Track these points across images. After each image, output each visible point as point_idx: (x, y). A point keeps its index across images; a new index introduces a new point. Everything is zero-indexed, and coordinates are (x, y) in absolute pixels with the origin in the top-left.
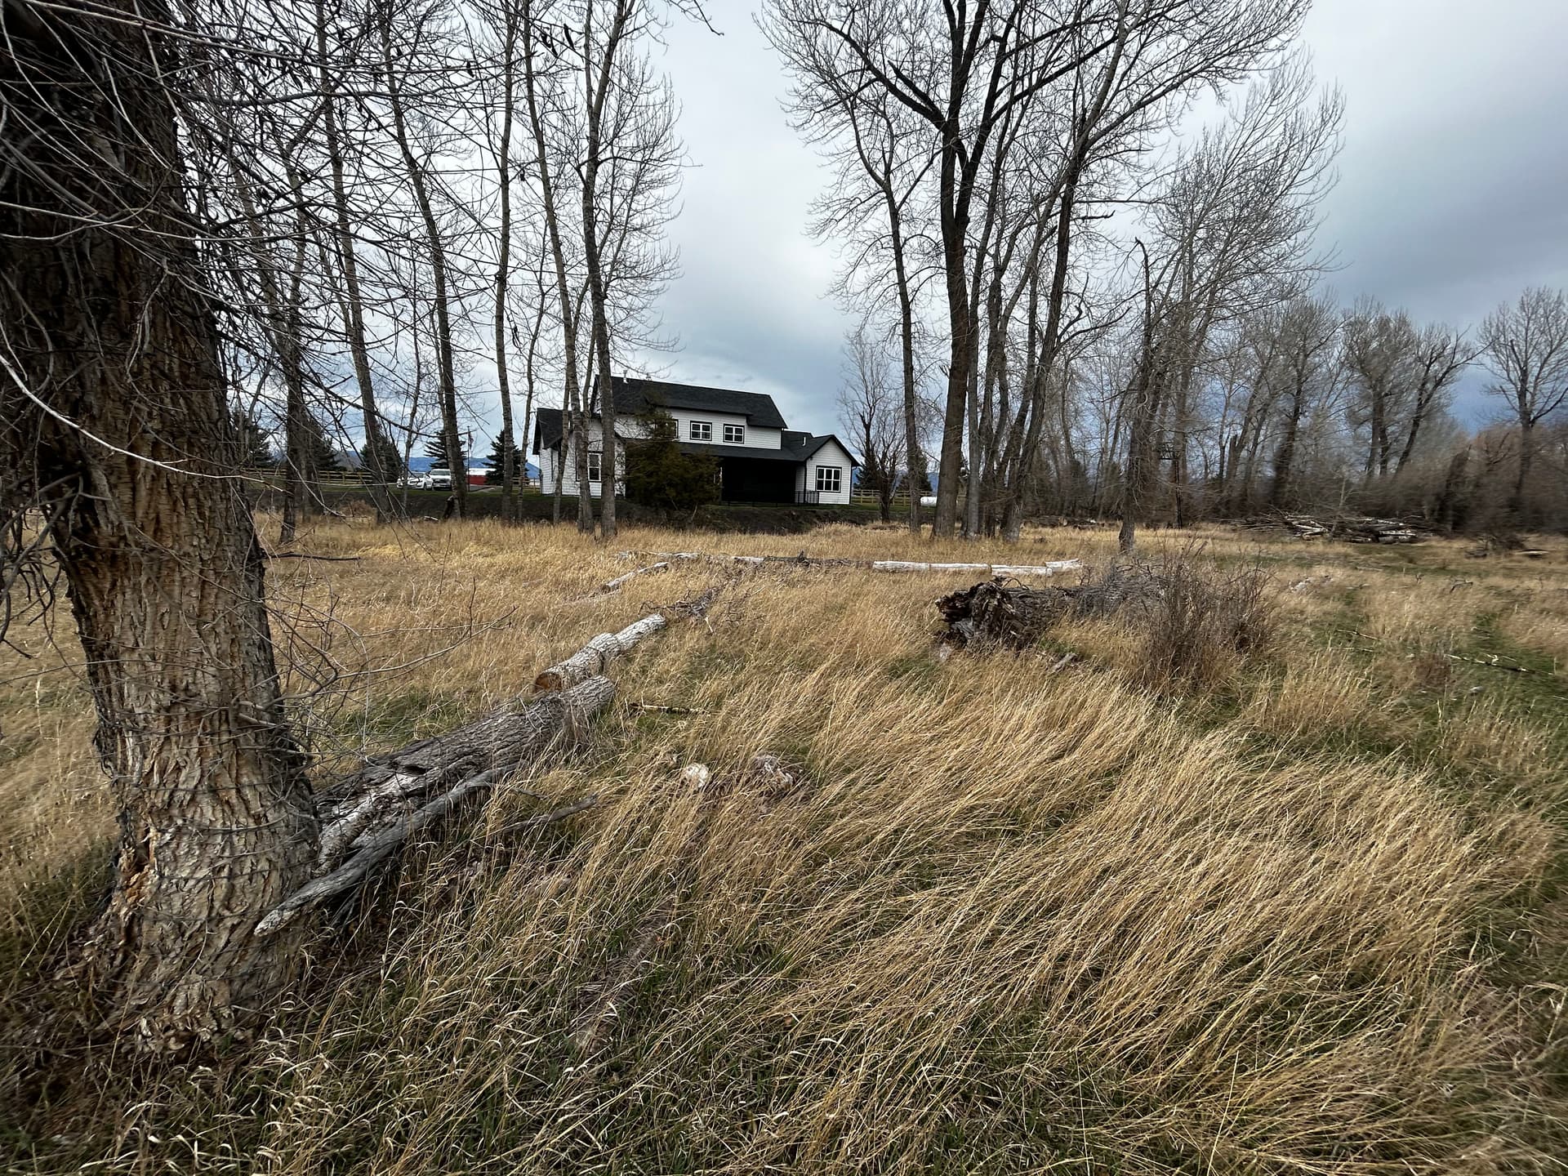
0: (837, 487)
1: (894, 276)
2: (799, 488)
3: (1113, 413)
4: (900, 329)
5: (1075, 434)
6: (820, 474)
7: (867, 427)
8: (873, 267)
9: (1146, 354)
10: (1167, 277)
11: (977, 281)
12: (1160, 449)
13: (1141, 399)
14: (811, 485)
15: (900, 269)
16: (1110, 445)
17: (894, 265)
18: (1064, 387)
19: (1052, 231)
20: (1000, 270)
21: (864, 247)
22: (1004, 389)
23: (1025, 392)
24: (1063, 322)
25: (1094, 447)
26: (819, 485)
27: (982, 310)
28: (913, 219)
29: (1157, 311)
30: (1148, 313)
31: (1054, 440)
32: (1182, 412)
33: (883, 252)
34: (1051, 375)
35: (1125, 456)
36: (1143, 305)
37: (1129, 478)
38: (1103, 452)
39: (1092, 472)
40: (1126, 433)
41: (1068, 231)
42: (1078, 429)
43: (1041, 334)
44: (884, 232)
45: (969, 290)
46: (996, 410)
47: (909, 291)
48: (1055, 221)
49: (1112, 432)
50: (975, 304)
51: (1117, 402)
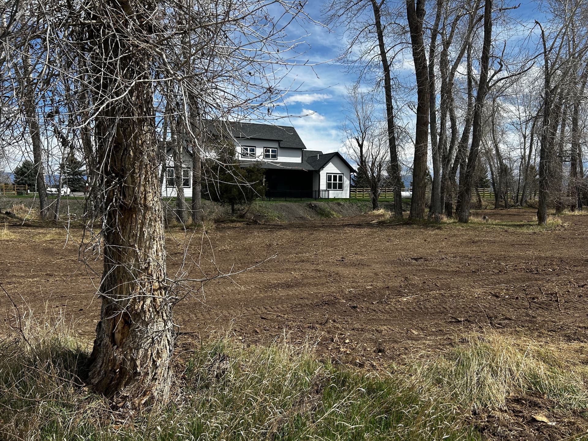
0: (341, 187)
1: (378, 50)
2: (315, 188)
3: (528, 132)
4: (383, 83)
5: (501, 146)
6: (329, 178)
7: (361, 146)
8: (364, 45)
9: (546, 93)
10: (557, 44)
11: (432, 51)
12: (561, 155)
13: (545, 122)
14: (323, 185)
15: (382, 45)
16: (527, 153)
17: (378, 43)
18: (493, 115)
19: (480, 19)
20: (447, 44)
21: (358, 32)
22: (453, 120)
23: (467, 121)
24: (491, 73)
25: (516, 154)
26: (329, 186)
27: (436, 69)
28: (389, 14)
29: (553, 66)
30: (547, 68)
31: (488, 152)
32: (575, 129)
33: (371, 35)
34: (484, 109)
35: (538, 160)
36: (543, 62)
37: (541, 174)
38: (523, 157)
39: (516, 172)
40: (537, 145)
41: (490, 18)
42: (504, 143)
43: (476, 83)
44: (371, 22)
45: (427, 58)
46: (449, 132)
47: (388, 59)
48: (481, 12)
49: (528, 145)
50: (432, 66)
51: (530, 124)
